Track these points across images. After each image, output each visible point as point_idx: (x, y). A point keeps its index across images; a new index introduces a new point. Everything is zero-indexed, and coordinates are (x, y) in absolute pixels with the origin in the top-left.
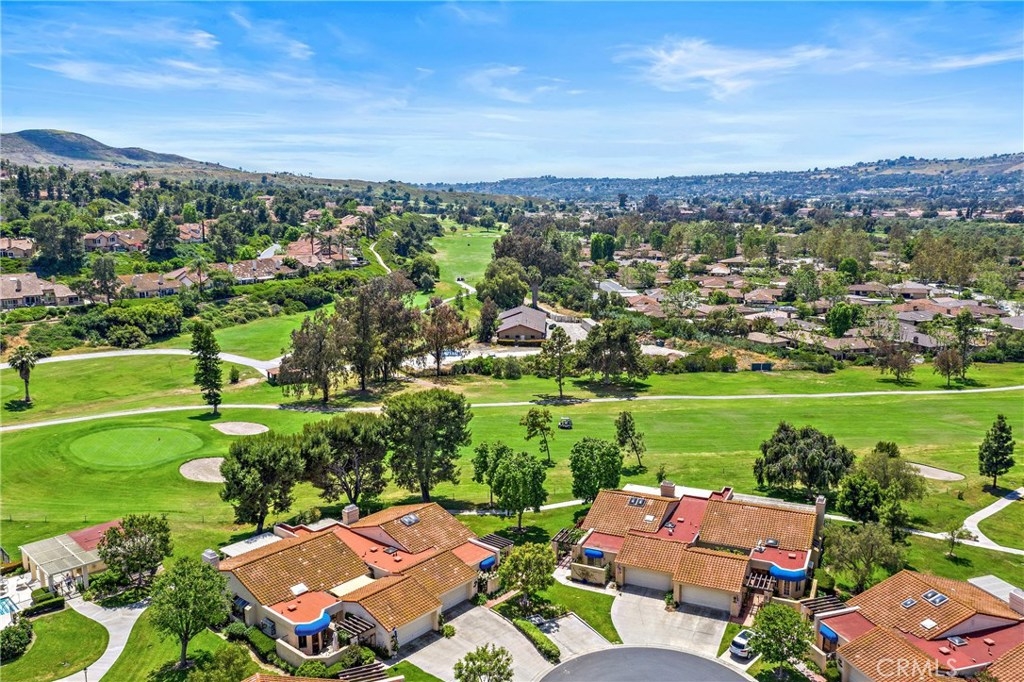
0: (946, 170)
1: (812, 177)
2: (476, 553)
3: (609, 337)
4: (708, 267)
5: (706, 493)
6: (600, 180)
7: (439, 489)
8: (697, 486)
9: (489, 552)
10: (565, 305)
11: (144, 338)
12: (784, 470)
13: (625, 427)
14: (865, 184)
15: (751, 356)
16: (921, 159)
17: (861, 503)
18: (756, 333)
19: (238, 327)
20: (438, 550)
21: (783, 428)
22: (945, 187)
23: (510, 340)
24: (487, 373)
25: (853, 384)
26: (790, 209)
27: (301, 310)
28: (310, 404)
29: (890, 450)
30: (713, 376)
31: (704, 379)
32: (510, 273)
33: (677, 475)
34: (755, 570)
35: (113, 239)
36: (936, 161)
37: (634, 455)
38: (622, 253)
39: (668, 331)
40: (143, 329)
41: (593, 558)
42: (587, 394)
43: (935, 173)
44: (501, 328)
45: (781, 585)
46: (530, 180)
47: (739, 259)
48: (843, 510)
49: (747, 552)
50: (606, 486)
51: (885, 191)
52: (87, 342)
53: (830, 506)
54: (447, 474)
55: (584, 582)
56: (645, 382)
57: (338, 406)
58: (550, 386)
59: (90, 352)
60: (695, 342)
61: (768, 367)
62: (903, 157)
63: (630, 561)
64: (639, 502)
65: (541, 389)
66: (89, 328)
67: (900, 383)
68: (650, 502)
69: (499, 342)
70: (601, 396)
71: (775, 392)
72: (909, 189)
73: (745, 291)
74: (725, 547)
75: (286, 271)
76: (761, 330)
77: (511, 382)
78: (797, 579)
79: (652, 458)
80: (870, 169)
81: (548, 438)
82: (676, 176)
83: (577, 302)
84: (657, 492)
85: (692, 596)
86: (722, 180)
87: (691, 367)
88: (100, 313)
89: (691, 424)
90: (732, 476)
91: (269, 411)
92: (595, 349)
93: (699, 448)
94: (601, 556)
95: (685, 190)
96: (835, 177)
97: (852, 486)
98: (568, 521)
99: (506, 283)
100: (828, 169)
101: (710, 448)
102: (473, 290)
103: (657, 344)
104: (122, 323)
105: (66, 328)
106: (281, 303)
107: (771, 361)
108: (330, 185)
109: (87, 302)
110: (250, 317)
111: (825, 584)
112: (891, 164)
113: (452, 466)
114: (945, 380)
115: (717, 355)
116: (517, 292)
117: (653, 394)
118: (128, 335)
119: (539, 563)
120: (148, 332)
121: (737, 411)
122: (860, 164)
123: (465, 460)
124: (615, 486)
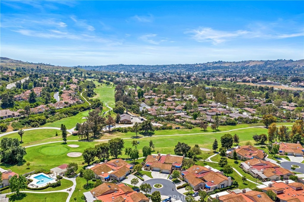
0: (230, 65)
1: (196, 66)
2: (129, 166)
3: (146, 124)
4: (167, 99)
5: (166, 155)
6: (137, 65)
7: (119, 156)
8: (164, 154)
9: (131, 166)
10: (134, 112)
11: (39, 125)
12: (179, 150)
13: (151, 144)
14: (209, 68)
15: (175, 125)
16: (224, 62)
17: (190, 155)
18: (177, 119)
19: (59, 121)
20: (123, 166)
21: (179, 143)
22: (230, 70)
23: (123, 123)
24: (120, 131)
25: (196, 132)
26: (189, 77)
27: (72, 116)
28: (84, 140)
29: (197, 146)
30: (168, 130)
31: (166, 131)
32: (121, 105)
33: (161, 152)
34: (173, 166)
35: (20, 97)
36: (228, 62)
37: (153, 148)
38: (146, 94)
39: (158, 120)
40: (38, 123)
41: (148, 166)
42: (142, 136)
43: (227, 66)
44: (121, 120)
45: (177, 168)
46: (116, 65)
47: (175, 96)
48: (188, 157)
49: (172, 164)
50: (149, 154)
51: (215, 70)
52: (25, 126)
53: (186, 156)
54: (120, 153)
55: (147, 170)
56: (154, 133)
57: (91, 140)
58: (134, 134)
59: (27, 129)
60: (164, 122)
61: (179, 128)
62: (219, 61)
63: (154, 166)
64: (155, 157)
65: (132, 135)
66: (26, 123)
67: (205, 131)
68: (157, 157)
69: (121, 123)
70: (145, 136)
71: (180, 134)
72: (221, 70)
73: (176, 106)
74: (169, 163)
75: (66, 105)
76: (178, 118)
77: (125, 133)
78: (179, 167)
79: (156, 149)
80: (211, 64)
81: (137, 146)
82: (158, 65)
83: (137, 112)
84: (157, 155)
85: (163, 171)
86: (171, 66)
87: (163, 129)
88: (28, 119)
89: (163, 142)
90: (171, 152)
91: (77, 142)
92: (143, 126)
93: (165, 147)
94: (149, 166)
95: (161, 69)
96: (202, 66)
97: (189, 153)
98: (142, 161)
99: (120, 108)
100: (200, 64)
101: (167, 146)
102: (112, 109)
103: (156, 123)
104: (33, 121)
105: (20, 123)
106: (67, 114)
107: (180, 127)
108: (58, 69)
109: (22, 116)
110: (61, 118)
111: (184, 168)
112: (216, 63)
113: (120, 152)
114: (213, 130)
115: (169, 125)
116: (122, 110)
117: (155, 135)
118: (35, 124)
119: (140, 167)
120: (39, 123)
121: (172, 138)
122: (208, 63)
123: (123, 151)
124: (150, 154)
